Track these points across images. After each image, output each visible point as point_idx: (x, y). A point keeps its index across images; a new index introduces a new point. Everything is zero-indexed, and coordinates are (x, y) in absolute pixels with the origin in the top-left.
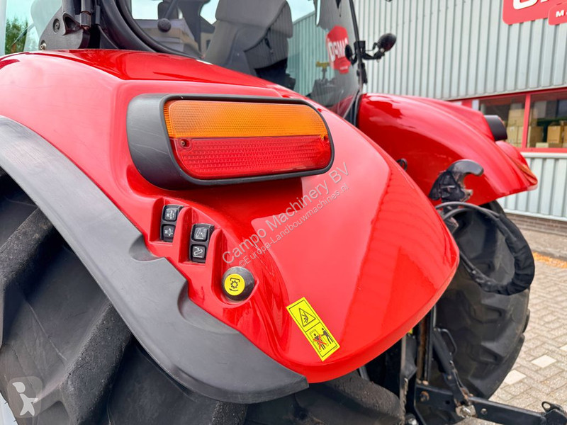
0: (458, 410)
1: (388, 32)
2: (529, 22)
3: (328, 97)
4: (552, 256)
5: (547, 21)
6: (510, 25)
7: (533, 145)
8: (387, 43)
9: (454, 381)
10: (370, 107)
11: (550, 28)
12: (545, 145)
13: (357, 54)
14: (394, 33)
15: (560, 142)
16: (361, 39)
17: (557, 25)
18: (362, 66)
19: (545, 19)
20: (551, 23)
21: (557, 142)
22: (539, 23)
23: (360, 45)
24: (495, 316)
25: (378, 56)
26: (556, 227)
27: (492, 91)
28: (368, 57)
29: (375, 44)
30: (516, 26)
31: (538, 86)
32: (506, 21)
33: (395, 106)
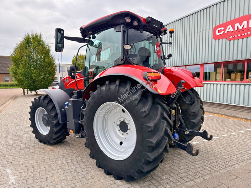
0: (185, 132)
1: (170, 53)
2: (221, 39)
3: (157, 68)
4: (229, 116)
5: (227, 39)
6: (215, 40)
7: (225, 80)
8: (170, 56)
9: (184, 126)
10: (166, 70)
11: (228, 42)
12: (230, 80)
13: (163, 58)
14: (172, 53)
15: (235, 79)
16: (164, 55)
17: (230, 41)
18: (165, 61)
19: (226, 38)
20: (228, 40)
21: (234, 79)
22: (224, 40)
23: (164, 56)
24: (193, 114)
25: (168, 59)
26: (233, 107)
27: (204, 62)
28: (166, 59)
29: (167, 56)
30: (217, 40)
31: (225, 60)
32: (214, 39)
33: (172, 70)
